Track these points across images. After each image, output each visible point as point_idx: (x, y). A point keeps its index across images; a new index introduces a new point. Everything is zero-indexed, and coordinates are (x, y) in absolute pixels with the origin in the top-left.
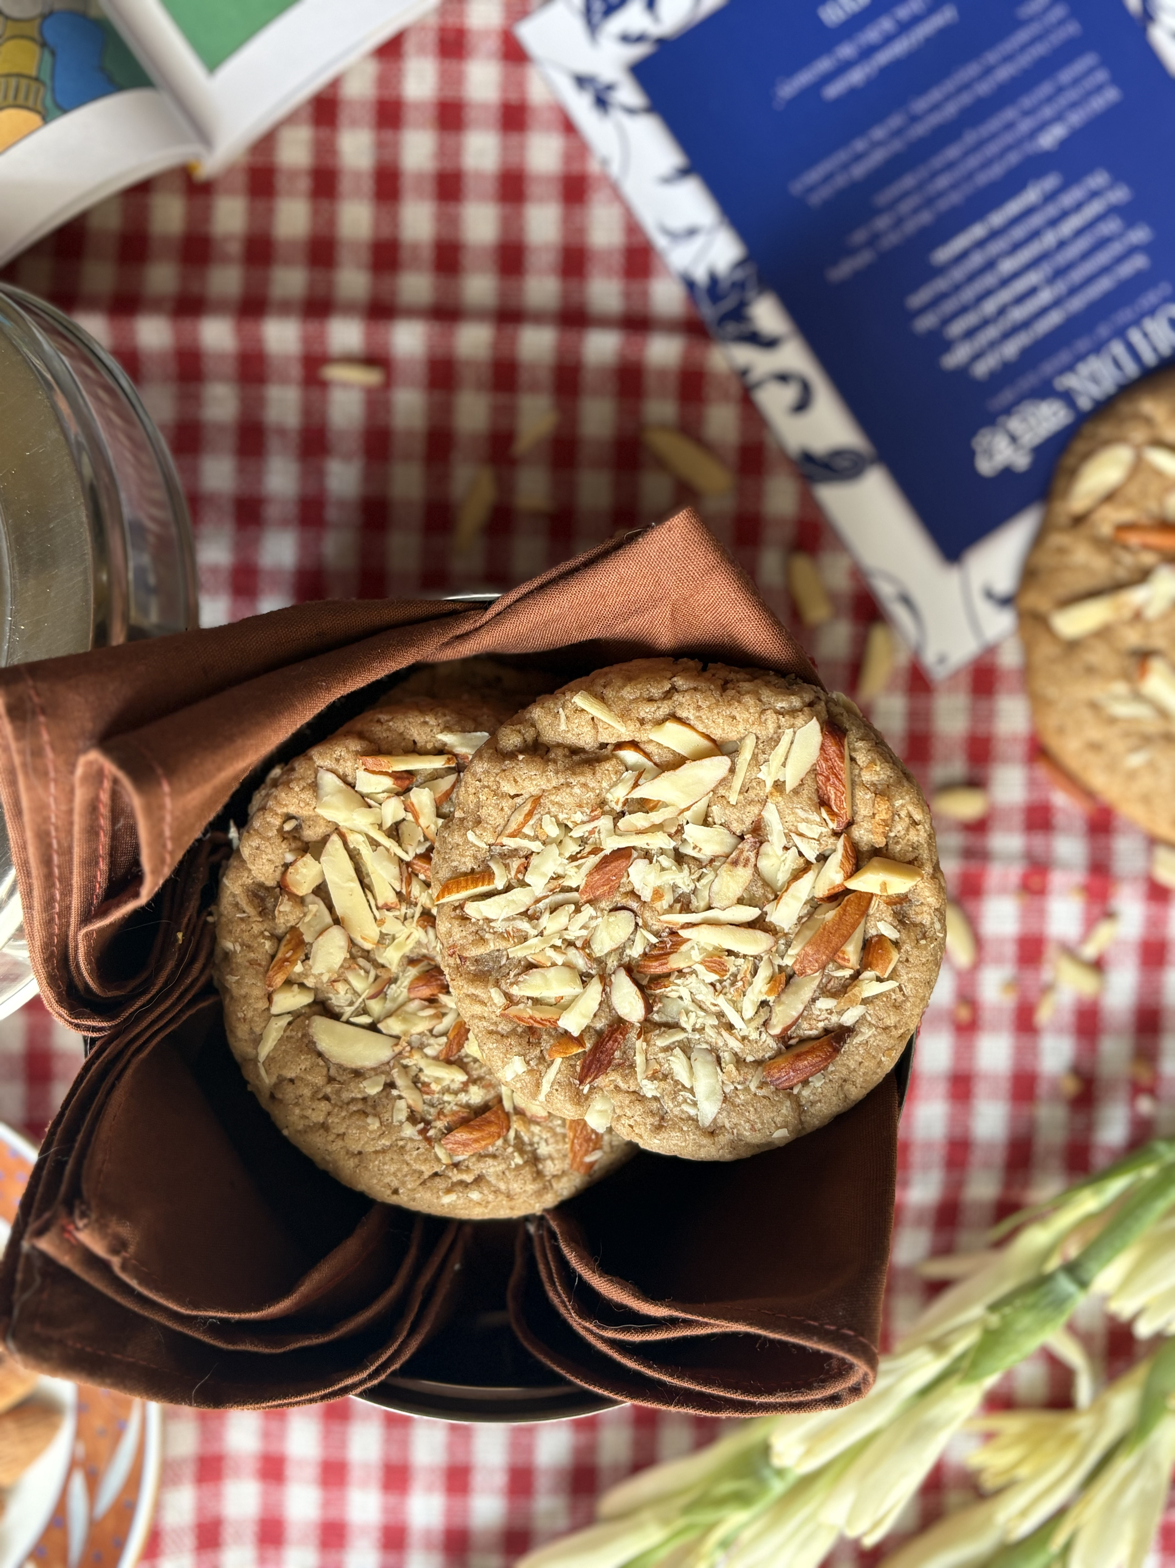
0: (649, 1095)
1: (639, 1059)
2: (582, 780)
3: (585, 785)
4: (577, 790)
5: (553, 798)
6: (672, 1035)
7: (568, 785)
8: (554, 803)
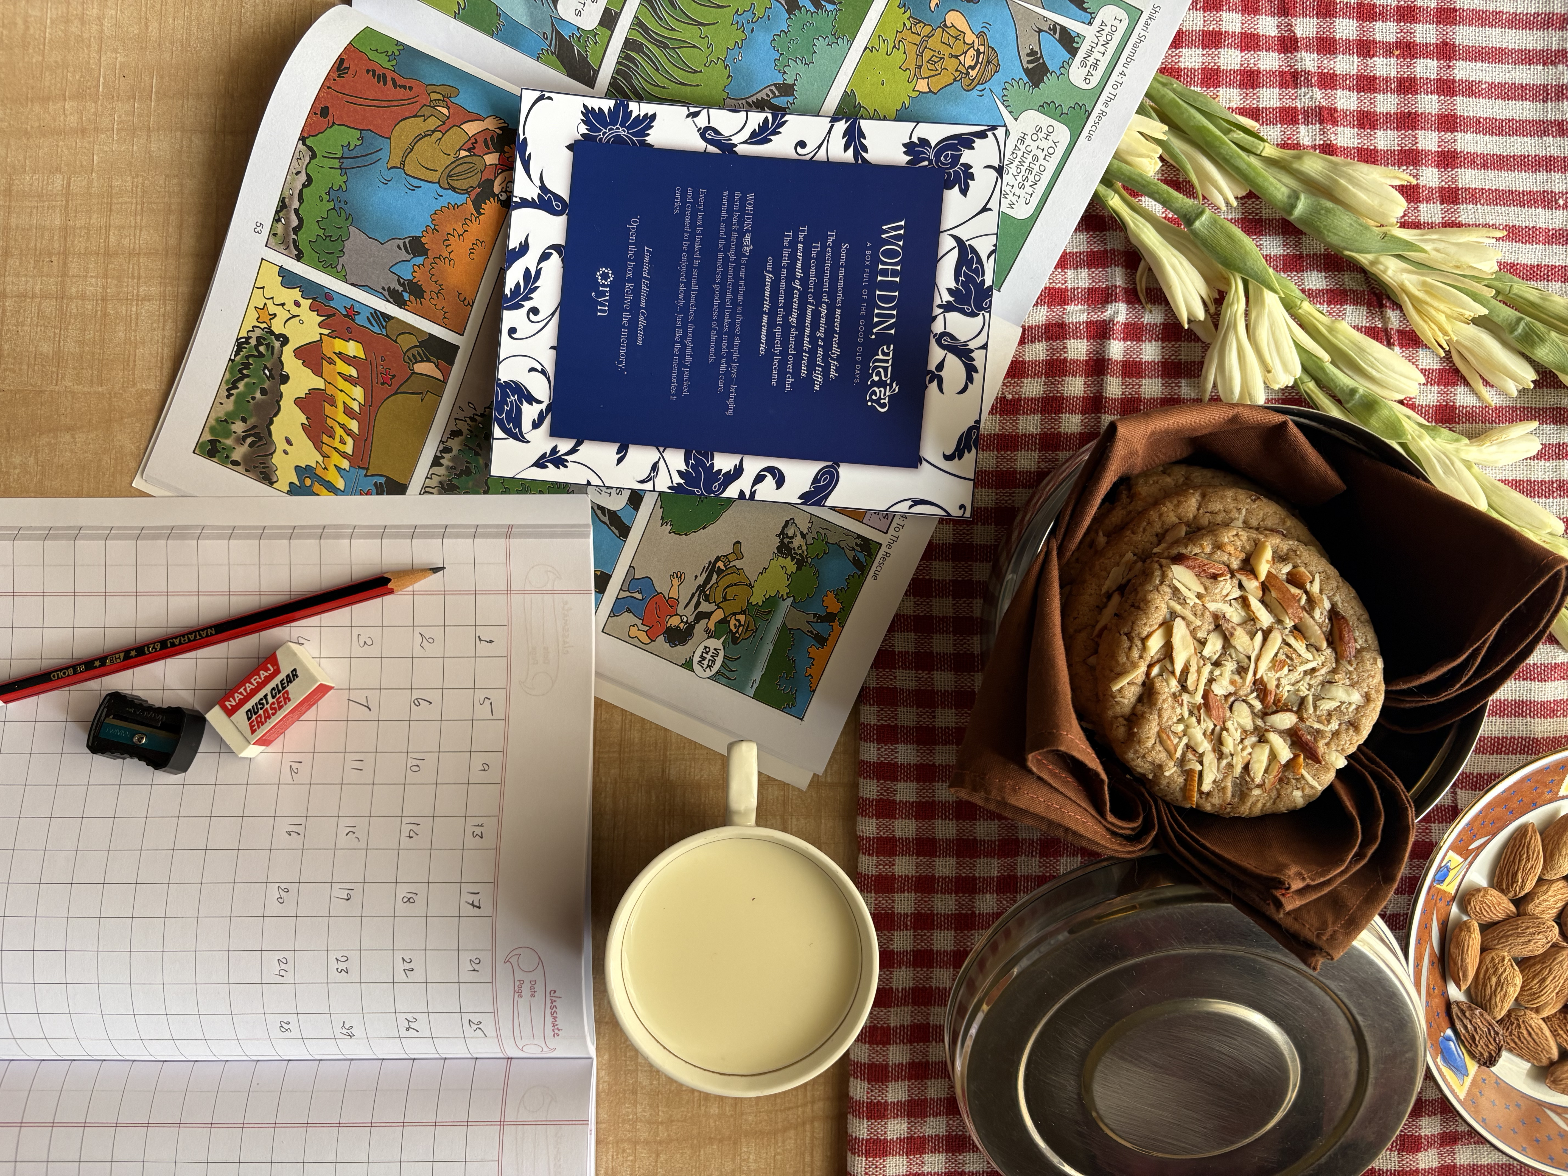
0: (1337, 727)
1: (1316, 726)
2: (1161, 701)
3: (1164, 701)
4: (1165, 706)
5: (1164, 720)
6: (1308, 703)
7: (1160, 710)
8: (1167, 722)
